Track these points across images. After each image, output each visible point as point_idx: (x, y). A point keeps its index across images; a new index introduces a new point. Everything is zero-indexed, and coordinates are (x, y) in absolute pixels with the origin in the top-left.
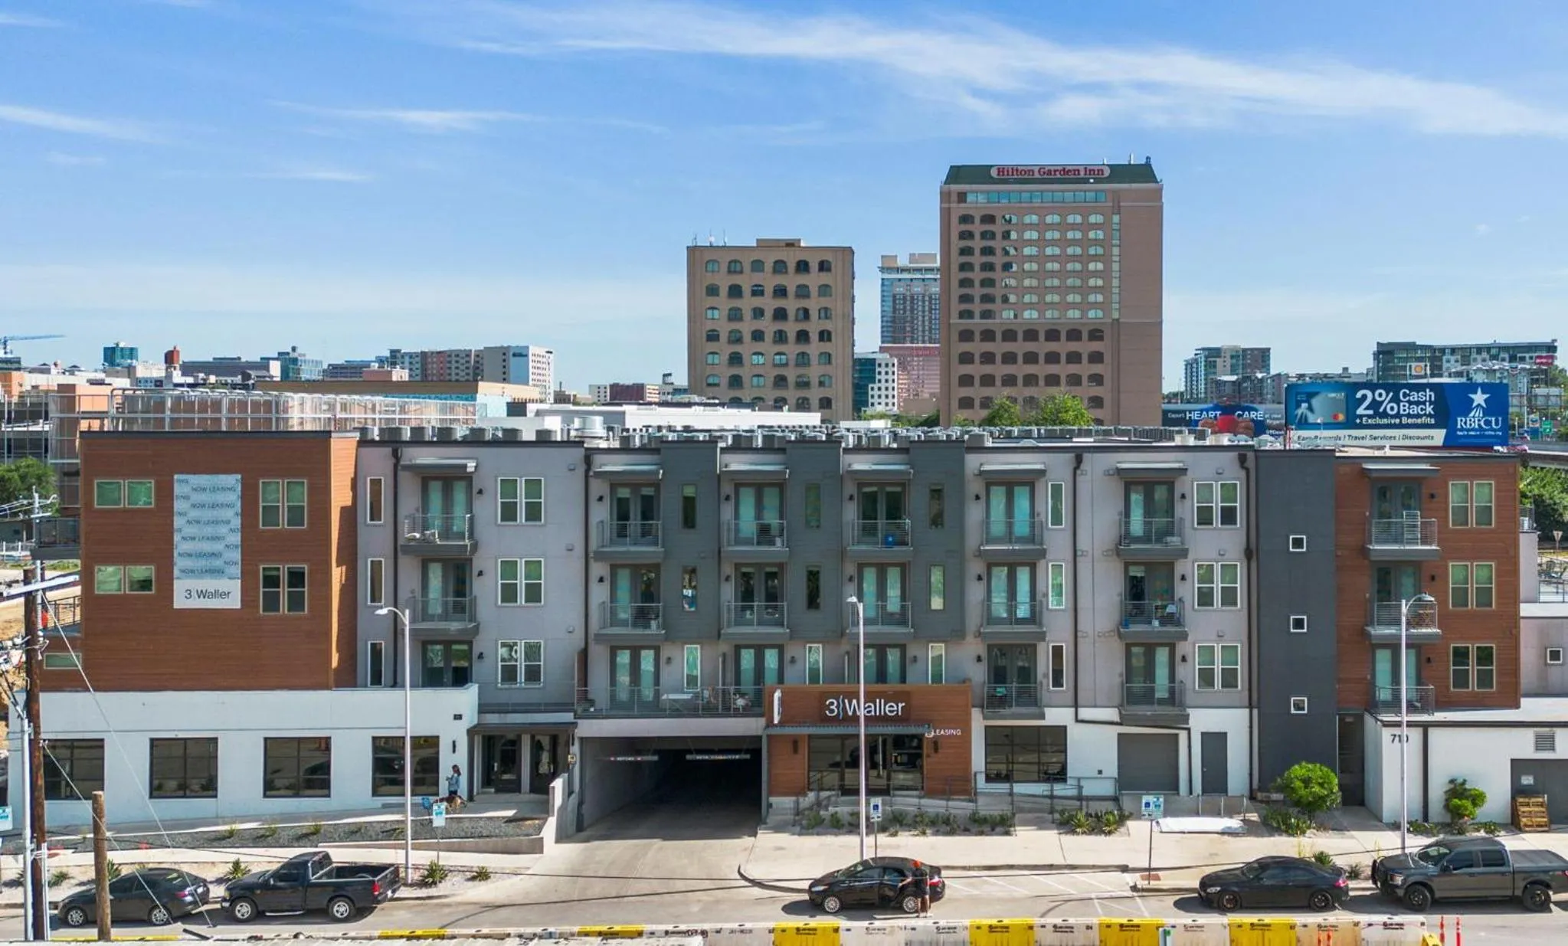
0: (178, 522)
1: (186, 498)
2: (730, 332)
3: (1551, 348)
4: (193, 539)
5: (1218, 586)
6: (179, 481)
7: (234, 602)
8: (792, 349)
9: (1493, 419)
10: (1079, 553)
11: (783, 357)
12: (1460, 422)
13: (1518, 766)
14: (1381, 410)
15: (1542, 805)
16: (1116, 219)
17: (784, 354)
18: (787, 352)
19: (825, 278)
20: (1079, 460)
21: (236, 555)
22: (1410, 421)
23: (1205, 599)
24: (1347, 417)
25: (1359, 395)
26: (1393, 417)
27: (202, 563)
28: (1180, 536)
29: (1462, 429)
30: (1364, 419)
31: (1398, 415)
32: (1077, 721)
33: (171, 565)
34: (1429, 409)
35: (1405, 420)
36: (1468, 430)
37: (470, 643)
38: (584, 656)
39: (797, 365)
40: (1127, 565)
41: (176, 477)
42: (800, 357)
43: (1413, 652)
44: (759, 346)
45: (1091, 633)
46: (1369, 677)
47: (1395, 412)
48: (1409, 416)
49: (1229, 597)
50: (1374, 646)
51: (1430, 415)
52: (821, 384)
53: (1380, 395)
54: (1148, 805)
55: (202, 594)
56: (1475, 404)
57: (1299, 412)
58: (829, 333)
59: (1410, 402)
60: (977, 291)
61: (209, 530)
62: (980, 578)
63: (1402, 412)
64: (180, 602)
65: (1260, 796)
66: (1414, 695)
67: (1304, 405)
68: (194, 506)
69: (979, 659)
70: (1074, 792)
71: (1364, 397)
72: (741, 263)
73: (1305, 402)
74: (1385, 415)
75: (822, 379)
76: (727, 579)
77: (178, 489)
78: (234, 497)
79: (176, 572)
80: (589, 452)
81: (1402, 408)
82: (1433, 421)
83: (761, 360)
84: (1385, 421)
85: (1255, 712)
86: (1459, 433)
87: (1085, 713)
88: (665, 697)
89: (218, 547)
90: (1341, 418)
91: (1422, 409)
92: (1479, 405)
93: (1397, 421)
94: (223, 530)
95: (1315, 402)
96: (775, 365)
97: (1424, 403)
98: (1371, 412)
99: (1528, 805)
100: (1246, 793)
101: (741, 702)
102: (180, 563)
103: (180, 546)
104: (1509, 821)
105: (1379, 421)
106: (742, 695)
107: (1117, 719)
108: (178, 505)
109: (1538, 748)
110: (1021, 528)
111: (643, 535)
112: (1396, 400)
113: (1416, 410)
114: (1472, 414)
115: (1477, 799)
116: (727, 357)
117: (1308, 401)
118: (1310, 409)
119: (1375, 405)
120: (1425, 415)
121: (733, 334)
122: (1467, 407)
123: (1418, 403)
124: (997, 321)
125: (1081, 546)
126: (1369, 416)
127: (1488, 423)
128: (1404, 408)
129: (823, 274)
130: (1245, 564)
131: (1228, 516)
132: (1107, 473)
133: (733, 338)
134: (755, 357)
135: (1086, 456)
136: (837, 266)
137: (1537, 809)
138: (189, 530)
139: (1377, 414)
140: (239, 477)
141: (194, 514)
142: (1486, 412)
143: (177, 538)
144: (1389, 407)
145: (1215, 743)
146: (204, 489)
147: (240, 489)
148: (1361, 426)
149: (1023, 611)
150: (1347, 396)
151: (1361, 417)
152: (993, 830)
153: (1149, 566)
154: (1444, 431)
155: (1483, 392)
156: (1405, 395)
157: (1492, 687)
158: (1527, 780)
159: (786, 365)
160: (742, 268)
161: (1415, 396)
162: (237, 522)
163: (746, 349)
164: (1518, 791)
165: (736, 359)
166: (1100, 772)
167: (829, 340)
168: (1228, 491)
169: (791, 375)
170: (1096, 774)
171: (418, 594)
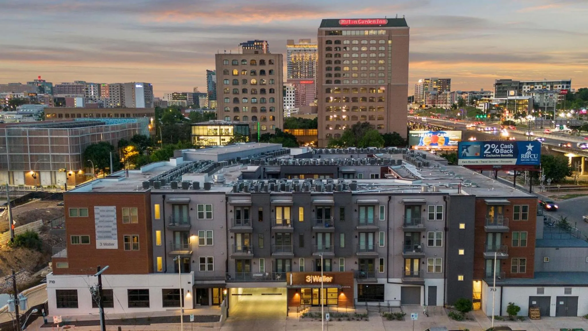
0: (96, 221)
1: (98, 214)
2: (234, 89)
3: (569, 83)
4: (101, 227)
5: (435, 239)
6: (96, 208)
7: (116, 247)
8: (259, 96)
9: (535, 155)
10: (389, 229)
11: (255, 100)
12: (522, 156)
13: (531, 298)
14: (493, 152)
15: (538, 311)
16: (390, 42)
17: (256, 98)
18: (256, 97)
19: (271, 67)
20: (390, 198)
21: (116, 232)
22: (504, 156)
23: (431, 243)
24: (481, 154)
25: (485, 146)
26: (498, 154)
27: (105, 234)
28: (423, 223)
29: (523, 159)
30: (487, 155)
31: (500, 154)
32: (388, 282)
33: (95, 235)
34: (511, 151)
35: (502, 155)
36: (525, 159)
37: (190, 258)
38: (227, 262)
39: (261, 103)
40: (405, 233)
41: (95, 207)
42: (262, 100)
43: (499, 261)
44: (245, 95)
45: (393, 255)
46: (484, 268)
47: (499, 152)
48: (503, 154)
49: (439, 243)
50: (485, 259)
51: (511, 154)
52: (271, 110)
53: (493, 146)
54: (413, 316)
55: (105, 244)
56: (528, 150)
57: (463, 152)
58: (273, 90)
59: (504, 149)
60: (333, 72)
61: (107, 224)
62: (356, 237)
63: (501, 152)
64: (98, 247)
65: (447, 306)
66: (498, 275)
67: (465, 150)
68: (101, 216)
69: (356, 263)
70: (386, 305)
71: (487, 147)
72: (237, 61)
73: (465, 148)
74: (495, 153)
75: (271, 109)
76: (273, 237)
77: (96, 211)
78: (114, 214)
79: (97, 237)
80: (227, 196)
81: (501, 151)
82: (512, 156)
83: (246, 101)
84: (494, 156)
85: (446, 280)
86: (522, 160)
87: (391, 280)
88: (254, 275)
89: (109, 229)
90: (479, 154)
91: (508, 151)
92: (530, 150)
93: (499, 156)
94: (111, 224)
95: (469, 149)
96: (252, 103)
97: (509, 149)
98: (490, 152)
99: (534, 311)
100: (443, 305)
101: (279, 277)
102: (97, 234)
103: (97, 229)
104: (528, 315)
105: (493, 156)
106: (279, 275)
107: (401, 282)
108: (96, 216)
109: (538, 293)
110: (370, 221)
111: (245, 223)
112: (499, 148)
113: (506, 151)
114: (527, 153)
115: (518, 309)
116: (233, 100)
117: (466, 148)
118: (467, 151)
119: (491, 150)
120: (510, 153)
121: (235, 91)
122: (525, 151)
123: (507, 149)
124: (341, 84)
125: (390, 226)
126: (489, 154)
127: (532, 156)
128: (502, 151)
129: (271, 65)
130: (444, 233)
131: (439, 216)
132: (399, 203)
133: (235, 92)
134: (244, 100)
135: (393, 197)
136: (276, 63)
137: (536, 312)
138: (100, 224)
139: (492, 153)
140: (115, 207)
141: (101, 219)
142: (532, 153)
143: (96, 226)
144: (496, 151)
145: (433, 290)
146: (104, 211)
147: (116, 211)
148: (486, 158)
149: (371, 248)
150: (481, 146)
151: (486, 154)
152: (362, 319)
153: (413, 233)
154: (516, 159)
155: (532, 145)
156: (502, 146)
157: (524, 272)
158: (534, 303)
159: (257, 103)
160: (238, 63)
161: (506, 147)
162: (115, 221)
163: (241, 96)
164: (531, 306)
165: (236, 100)
166: (395, 299)
167: (274, 92)
168: (439, 208)
169: (259, 107)
170: (394, 299)
171: (172, 242)
